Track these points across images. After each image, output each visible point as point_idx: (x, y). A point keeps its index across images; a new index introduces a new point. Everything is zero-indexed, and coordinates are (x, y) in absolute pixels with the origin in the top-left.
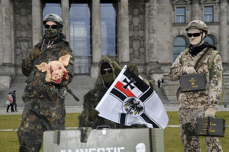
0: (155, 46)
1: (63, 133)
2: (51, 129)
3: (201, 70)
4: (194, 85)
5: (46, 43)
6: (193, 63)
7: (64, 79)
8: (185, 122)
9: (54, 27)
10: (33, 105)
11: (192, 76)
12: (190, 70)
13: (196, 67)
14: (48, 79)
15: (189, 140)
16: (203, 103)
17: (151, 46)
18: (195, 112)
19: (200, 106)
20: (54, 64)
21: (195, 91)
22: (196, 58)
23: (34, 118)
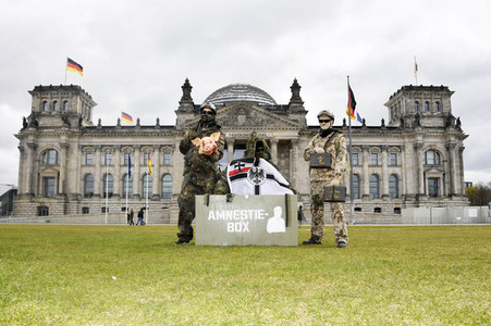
0: (297, 181)
1: (211, 197)
2: (203, 193)
3: (329, 149)
4: (321, 161)
5: (202, 126)
6: (323, 144)
7: (214, 153)
8: (314, 194)
9: (209, 113)
10: (192, 176)
11: (320, 154)
12: (319, 150)
13: (325, 148)
14: (200, 152)
15: (316, 210)
16: (330, 176)
17: (294, 181)
18: (323, 184)
19: (327, 179)
20: (206, 139)
21: (323, 167)
22: (325, 140)
23: (192, 188)
